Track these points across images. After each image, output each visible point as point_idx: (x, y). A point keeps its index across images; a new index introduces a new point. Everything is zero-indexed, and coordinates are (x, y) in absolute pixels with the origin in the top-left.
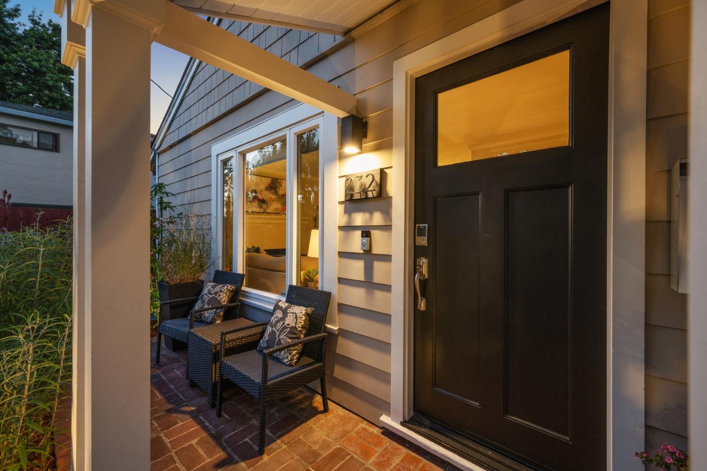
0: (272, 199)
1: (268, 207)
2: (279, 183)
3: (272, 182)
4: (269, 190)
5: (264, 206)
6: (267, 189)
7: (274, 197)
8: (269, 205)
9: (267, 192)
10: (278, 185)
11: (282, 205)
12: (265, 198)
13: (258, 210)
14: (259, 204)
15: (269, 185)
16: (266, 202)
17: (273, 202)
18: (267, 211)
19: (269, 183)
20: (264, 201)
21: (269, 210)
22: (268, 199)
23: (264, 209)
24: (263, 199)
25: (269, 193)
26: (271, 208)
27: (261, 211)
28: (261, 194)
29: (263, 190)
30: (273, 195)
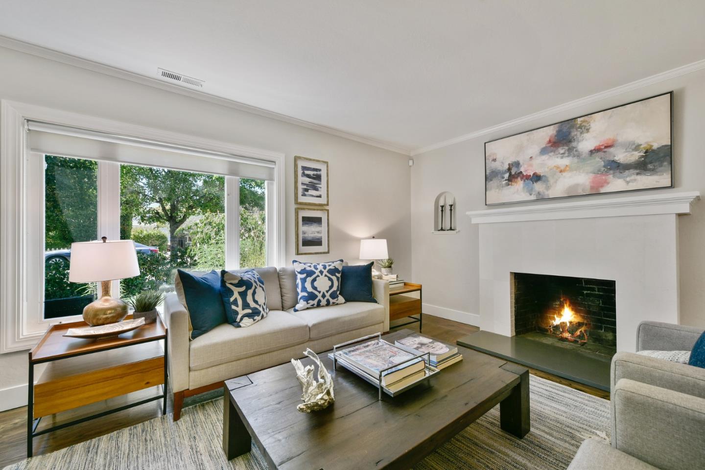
0: (558, 167)
1: (548, 188)
2: (580, 127)
3: (559, 132)
4: (552, 150)
5: (538, 187)
6: (544, 152)
7: (566, 161)
8: (551, 181)
9: (545, 157)
10: (574, 133)
11: (592, 176)
12: (540, 171)
13: (526, 197)
14: (526, 185)
15: (550, 141)
16: (544, 178)
17: (564, 174)
18: (548, 195)
19: (551, 137)
20: (537, 178)
21: (552, 194)
22: (546, 170)
23: (539, 193)
24: (534, 174)
25: (550, 156)
26: (559, 188)
27: (533, 197)
28: (531, 165)
29: (534, 157)
30: (562, 158)
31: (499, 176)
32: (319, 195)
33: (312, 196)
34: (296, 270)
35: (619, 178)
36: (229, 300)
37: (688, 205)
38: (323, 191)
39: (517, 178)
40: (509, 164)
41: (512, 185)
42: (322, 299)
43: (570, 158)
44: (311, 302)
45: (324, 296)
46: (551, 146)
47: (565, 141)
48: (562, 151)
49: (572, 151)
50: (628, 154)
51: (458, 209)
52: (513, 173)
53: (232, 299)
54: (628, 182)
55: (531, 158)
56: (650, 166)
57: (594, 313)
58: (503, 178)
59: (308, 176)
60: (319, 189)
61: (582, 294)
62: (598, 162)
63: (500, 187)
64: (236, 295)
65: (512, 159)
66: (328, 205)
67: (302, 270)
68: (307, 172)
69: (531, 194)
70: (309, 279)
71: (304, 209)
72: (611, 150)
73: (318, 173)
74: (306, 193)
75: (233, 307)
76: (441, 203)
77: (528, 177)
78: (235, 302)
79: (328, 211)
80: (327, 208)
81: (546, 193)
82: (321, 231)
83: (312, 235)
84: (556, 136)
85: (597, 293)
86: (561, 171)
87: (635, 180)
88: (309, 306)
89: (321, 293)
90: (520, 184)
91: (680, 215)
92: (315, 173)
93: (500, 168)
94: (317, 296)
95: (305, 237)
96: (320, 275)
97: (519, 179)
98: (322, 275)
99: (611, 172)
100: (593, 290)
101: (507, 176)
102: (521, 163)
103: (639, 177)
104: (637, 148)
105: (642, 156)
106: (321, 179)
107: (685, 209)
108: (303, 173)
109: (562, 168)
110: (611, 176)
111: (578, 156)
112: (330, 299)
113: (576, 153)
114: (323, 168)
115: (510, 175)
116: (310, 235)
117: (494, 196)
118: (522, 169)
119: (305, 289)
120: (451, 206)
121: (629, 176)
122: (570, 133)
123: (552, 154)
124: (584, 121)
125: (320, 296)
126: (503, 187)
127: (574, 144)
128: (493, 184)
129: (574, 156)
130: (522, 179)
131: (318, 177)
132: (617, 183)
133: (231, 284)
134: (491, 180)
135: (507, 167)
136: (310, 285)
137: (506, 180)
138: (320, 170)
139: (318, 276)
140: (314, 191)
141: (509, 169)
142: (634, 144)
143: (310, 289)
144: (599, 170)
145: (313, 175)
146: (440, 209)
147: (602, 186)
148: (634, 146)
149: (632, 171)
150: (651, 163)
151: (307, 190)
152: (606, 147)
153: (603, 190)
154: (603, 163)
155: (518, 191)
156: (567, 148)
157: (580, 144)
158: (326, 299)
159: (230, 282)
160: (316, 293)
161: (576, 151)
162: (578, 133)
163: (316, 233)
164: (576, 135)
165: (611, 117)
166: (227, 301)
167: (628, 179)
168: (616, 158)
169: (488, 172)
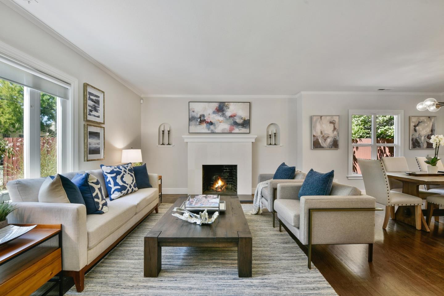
0: (219, 120)
1: (215, 128)
2: (226, 106)
3: (220, 106)
4: (217, 113)
5: (212, 127)
6: (214, 113)
7: (221, 119)
8: (217, 126)
9: (214, 115)
10: (225, 108)
11: (229, 126)
12: (213, 121)
13: (207, 131)
14: (207, 126)
15: (216, 109)
16: (214, 124)
17: (221, 123)
18: (215, 131)
19: (217, 107)
20: (211, 123)
21: (217, 131)
22: (215, 121)
23: (212, 130)
24: (211, 121)
25: (216, 115)
26: (219, 129)
27: (210, 132)
28: (209, 117)
29: (210, 114)
30: (220, 117)
31: (196, 120)
32: (98, 116)
33: (95, 116)
34: (104, 171)
35: (237, 128)
36: (92, 195)
37: (254, 140)
38: (100, 113)
39: (203, 122)
40: (200, 115)
41: (201, 125)
42: (129, 189)
43: (223, 117)
44: (124, 192)
45: (130, 187)
46: (217, 111)
47: (221, 110)
48: (220, 114)
49: (223, 115)
50: (240, 120)
51: (173, 134)
52: (202, 119)
53: (94, 195)
54: (239, 130)
55: (209, 114)
56: (245, 125)
57: (226, 179)
58: (198, 121)
59: (92, 100)
60: (98, 111)
61: (223, 172)
62: (231, 121)
63: (196, 125)
64: (97, 191)
65: (201, 113)
66: (104, 123)
67: (111, 171)
68: (92, 97)
69: (209, 130)
70: (119, 177)
71: (90, 125)
72: (235, 117)
73: (98, 99)
74: (91, 113)
75: (96, 200)
76: (162, 129)
77: (208, 122)
78: (97, 197)
79: (104, 128)
80: (103, 126)
81: (215, 130)
82: (99, 143)
83: (95, 146)
84: (218, 107)
85: (228, 170)
86: (220, 122)
87: (241, 129)
88: (122, 195)
89: (129, 185)
90: (204, 125)
91: (252, 142)
92: (96, 98)
93: (196, 116)
94: (126, 187)
95: (90, 147)
96: (125, 173)
97: (204, 122)
98: (126, 173)
99: (235, 125)
100: (227, 169)
101: (199, 120)
102: (205, 115)
103: (242, 129)
104: (242, 119)
105: (243, 122)
106: (99, 104)
107: (254, 141)
108: (89, 97)
109: (220, 121)
110: (235, 127)
111: (226, 117)
112: (134, 188)
113: (225, 116)
114: (101, 96)
115: (201, 120)
116: (93, 146)
117: (193, 129)
118: (206, 118)
119: (117, 184)
120: (169, 131)
121: (240, 128)
122: (223, 108)
123: (217, 114)
124: (227, 104)
125: (128, 187)
126: (197, 125)
127: (224, 112)
128: (193, 123)
129: (224, 117)
130: (205, 123)
131: (97, 102)
132: (236, 130)
133: (93, 183)
134: (192, 121)
135: (199, 116)
136: (121, 181)
137: (199, 122)
138: (99, 97)
139: (124, 174)
140: (96, 112)
141: (200, 117)
142: (241, 117)
143: (121, 183)
144: (232, 124)
145: (95, 100)
146: (161, 132)
147: (233, 130)
148: (241, 118)
149: (240, 126)
150: (245, 124)
151: (91, 111)
152: (234, 116)
153: (233, 132)
154: (233, 122)
155: (203, 128)
156: (222, 113)
157: (226, 113)
158: (132, 188)
159: (91, 181)
160: (126, 185)
161: (225, 115)
162: (226, 109)
163: (97, 144)
164: (225, 109)
165: (235, 105)
166: (90, 197)
167: (239, 129)
168: (236, 121)
169: (190, 117)
